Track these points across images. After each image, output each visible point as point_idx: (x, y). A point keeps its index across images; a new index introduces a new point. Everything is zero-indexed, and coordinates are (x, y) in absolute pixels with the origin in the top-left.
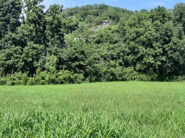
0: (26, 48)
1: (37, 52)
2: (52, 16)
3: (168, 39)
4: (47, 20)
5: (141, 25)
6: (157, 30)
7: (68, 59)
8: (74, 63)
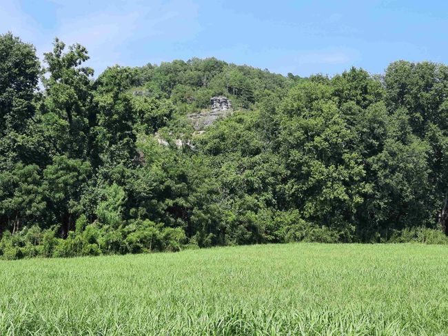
0: (50, 168)
1: (77, 177)
2: (111, 94)
3: (376, 143)
4: (101, 104)
5: (313, 113)
6: (352, 124)
7: (149, 193)
8: (163, 202)
